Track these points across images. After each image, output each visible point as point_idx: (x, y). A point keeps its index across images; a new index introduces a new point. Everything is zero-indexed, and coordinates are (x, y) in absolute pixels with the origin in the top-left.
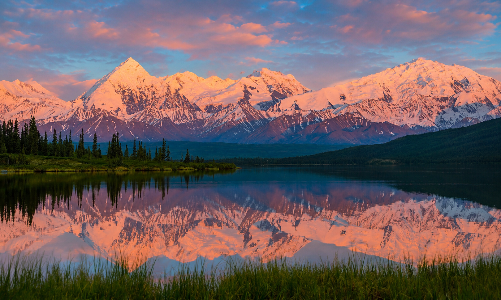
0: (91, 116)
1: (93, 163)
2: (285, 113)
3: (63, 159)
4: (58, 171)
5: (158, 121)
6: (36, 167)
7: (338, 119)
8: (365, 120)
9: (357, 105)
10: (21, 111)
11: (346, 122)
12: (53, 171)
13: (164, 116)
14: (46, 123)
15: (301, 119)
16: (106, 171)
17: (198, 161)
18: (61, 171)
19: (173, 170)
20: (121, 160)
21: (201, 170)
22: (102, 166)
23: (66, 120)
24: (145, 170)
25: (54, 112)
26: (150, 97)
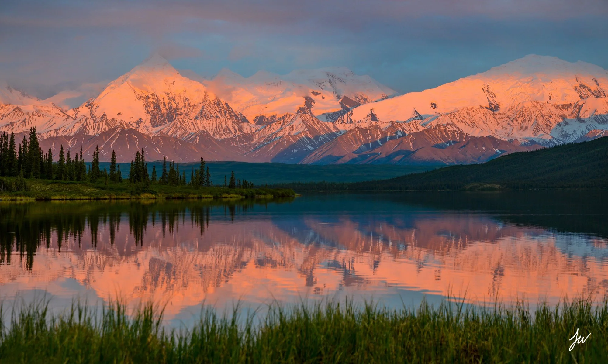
0: (105, 129)
1: (111, 189)
2: (358, 125)
3: (72, 183)
4: (66, 199)
5: (193, 135)
6: (38, 194)
7: (428, 133)
8: (461, 133)
9: (452, 114)
10: (11, 123)
11: (438, 137)
12: (59, 200)
13: (201, 129)
14: (46, 138)
15: (379, 133)
16: (128, 199)
17: (245, 185)
18: (70, 199)
19: (214, 198)
20: (147, 185)
21: (250, 197)
22: (123, 192)
23: (72, 134)
24: (178, 198)
25: (55, 123)
26: (181, 105)
